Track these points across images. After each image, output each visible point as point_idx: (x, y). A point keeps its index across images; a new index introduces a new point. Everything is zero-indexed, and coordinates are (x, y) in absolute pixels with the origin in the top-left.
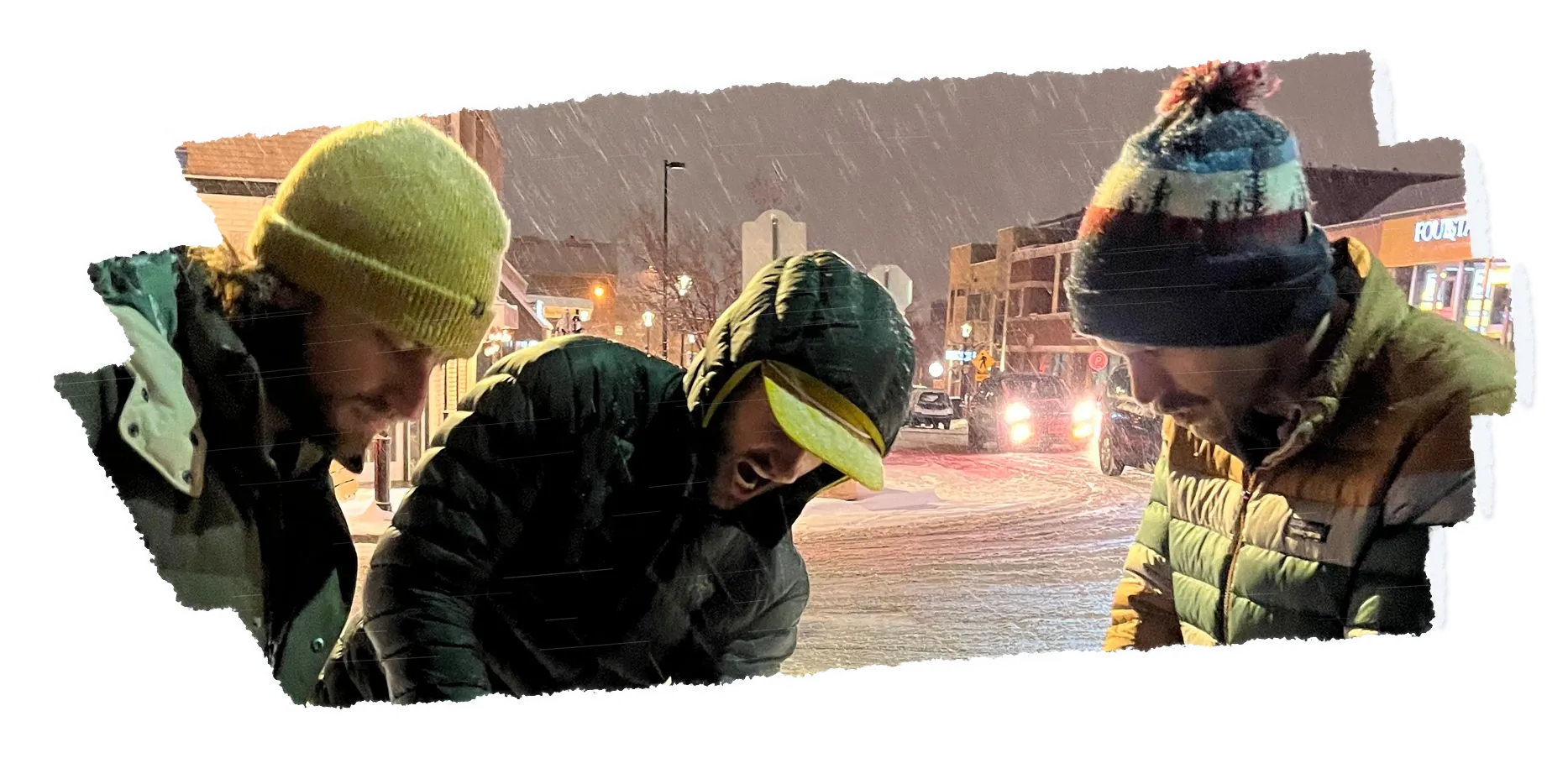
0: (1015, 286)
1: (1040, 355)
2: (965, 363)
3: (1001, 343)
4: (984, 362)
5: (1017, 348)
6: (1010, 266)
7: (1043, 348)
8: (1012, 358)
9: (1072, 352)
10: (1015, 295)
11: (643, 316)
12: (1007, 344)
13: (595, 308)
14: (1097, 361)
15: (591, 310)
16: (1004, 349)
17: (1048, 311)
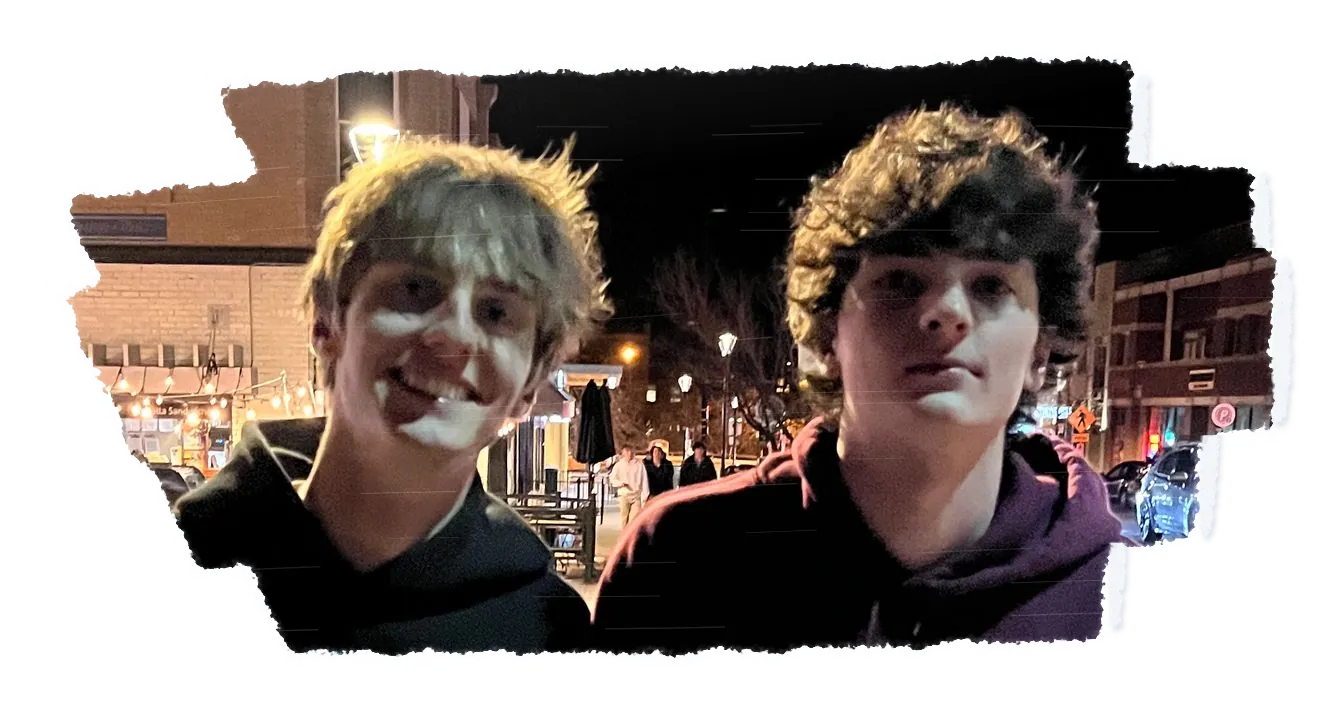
0: (1118, 329)
1: (1149, 408)
2: (1059, 421)
3: (1103, 396)
4: (1082, 420)
5: (1122, 402)
6: (1111, 305)
7: (1154, 401)
8: (1115, 412)
9: (1189, 404)
10: (1118, 340)
11: (680, 380)
12: (1109, 397)
13: (624, 373)
14: (1222, 416)
15: (620, 376)
16: (1105, 405)
17: (1160, 358)
